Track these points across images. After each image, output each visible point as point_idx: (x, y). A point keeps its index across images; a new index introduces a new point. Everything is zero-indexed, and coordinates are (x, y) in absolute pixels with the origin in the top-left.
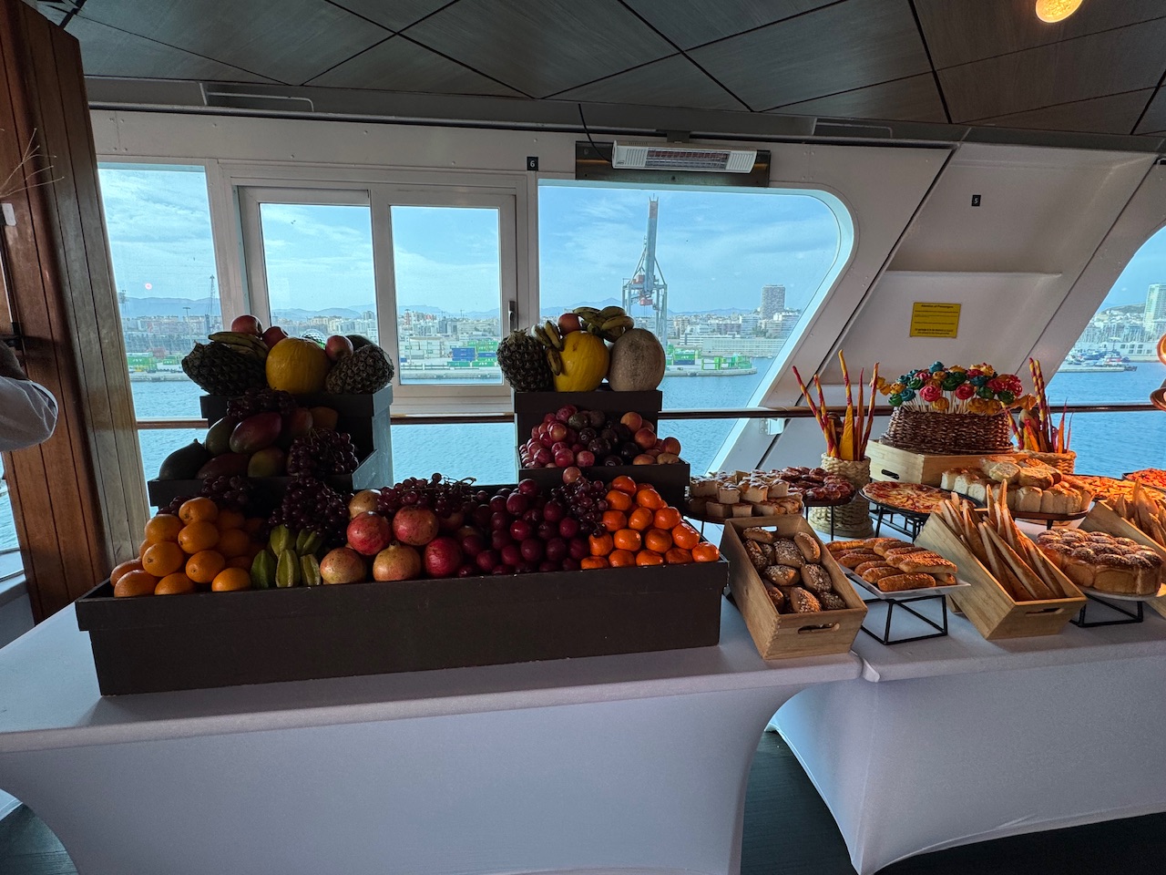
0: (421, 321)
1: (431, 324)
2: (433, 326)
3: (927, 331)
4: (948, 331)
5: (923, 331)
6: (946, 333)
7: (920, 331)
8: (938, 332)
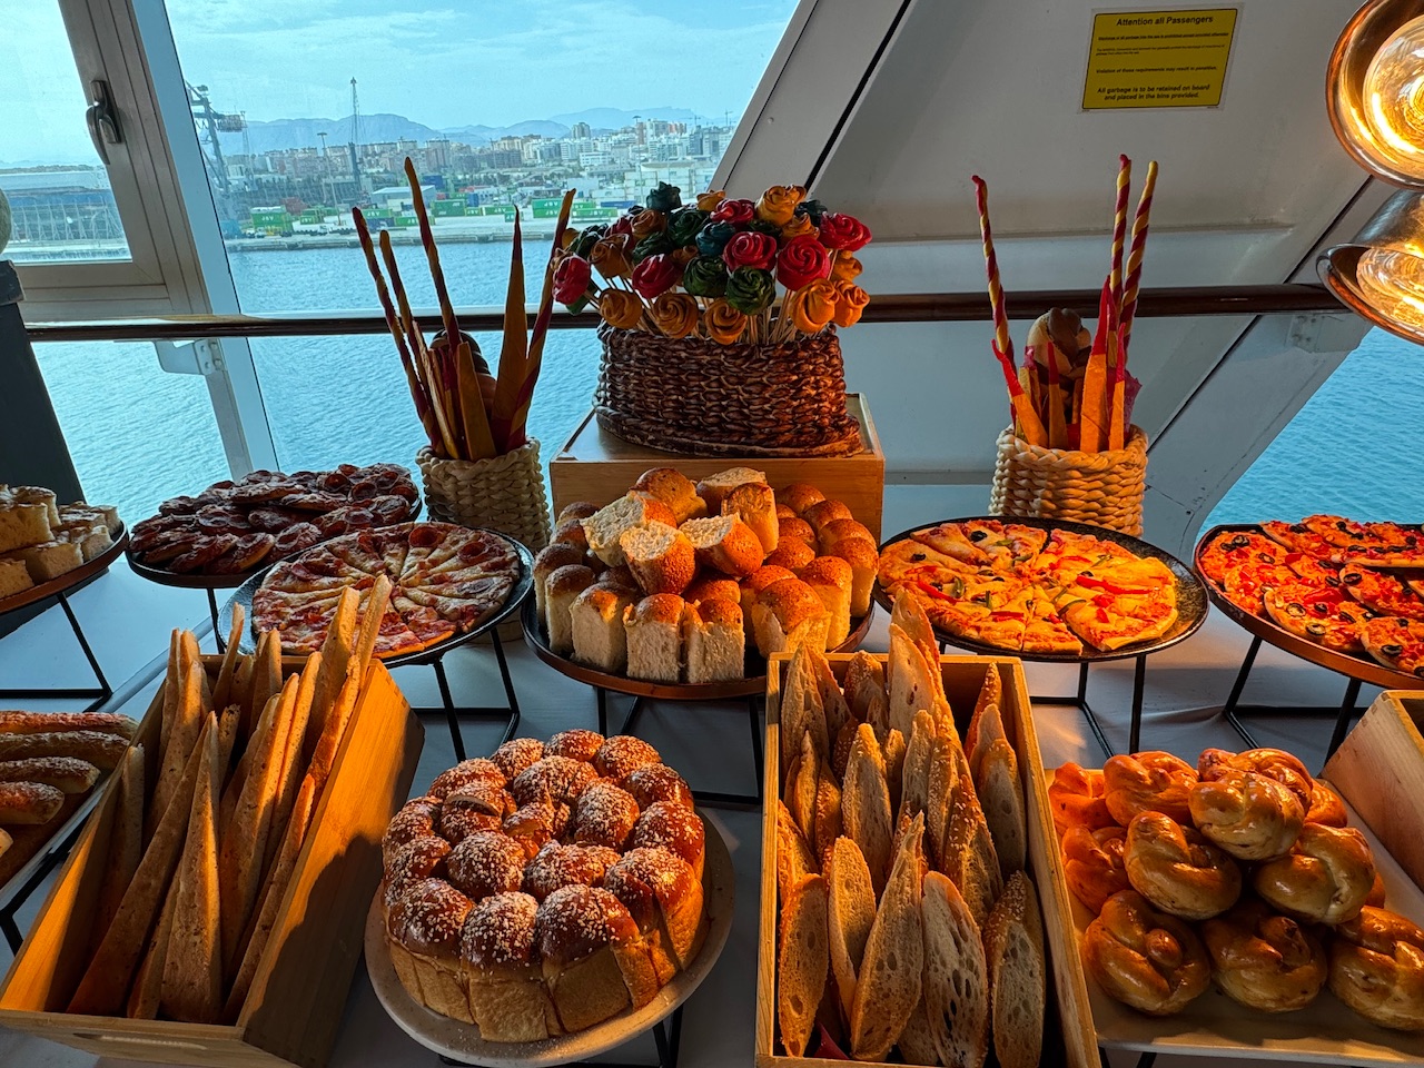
0: (663, 136)
1: (677, 141)
2: (681, 145)
3: (1132, 93)
4: (1194, 88)
5: (1120, 94)
6: (1190, 95)
7: (1112, 94)
8: (1166, 93)
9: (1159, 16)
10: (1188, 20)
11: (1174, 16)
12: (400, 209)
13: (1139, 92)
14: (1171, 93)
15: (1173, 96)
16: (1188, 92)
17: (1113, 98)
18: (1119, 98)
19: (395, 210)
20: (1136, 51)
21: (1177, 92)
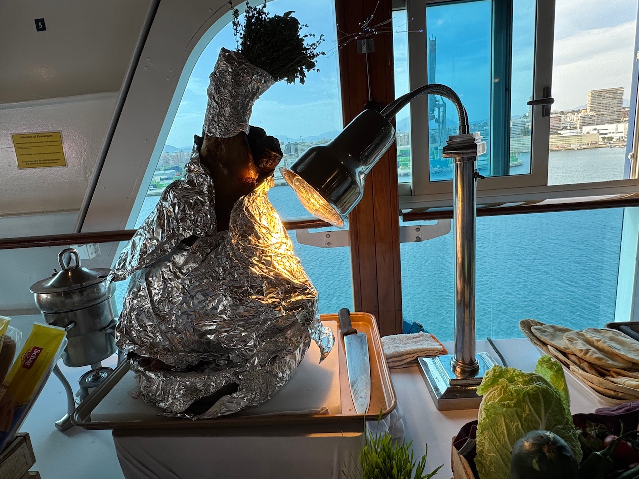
3: (34, 162)
4: (55, 160)
5: (31, 163)
6: (55, 162)
7: (28, 163)
8: (46, 162)
9: (35, 135)
10: (44, 136)
11: (40, 135)
12: (160, 180)
13: (37, 162)
14: (48, 162)
15: (49, 163)
16: (54, 161)
17: (29, 164)
18: (31, 164)
19: (157, 181)
20: (30, 147)
21: (49, 161)
